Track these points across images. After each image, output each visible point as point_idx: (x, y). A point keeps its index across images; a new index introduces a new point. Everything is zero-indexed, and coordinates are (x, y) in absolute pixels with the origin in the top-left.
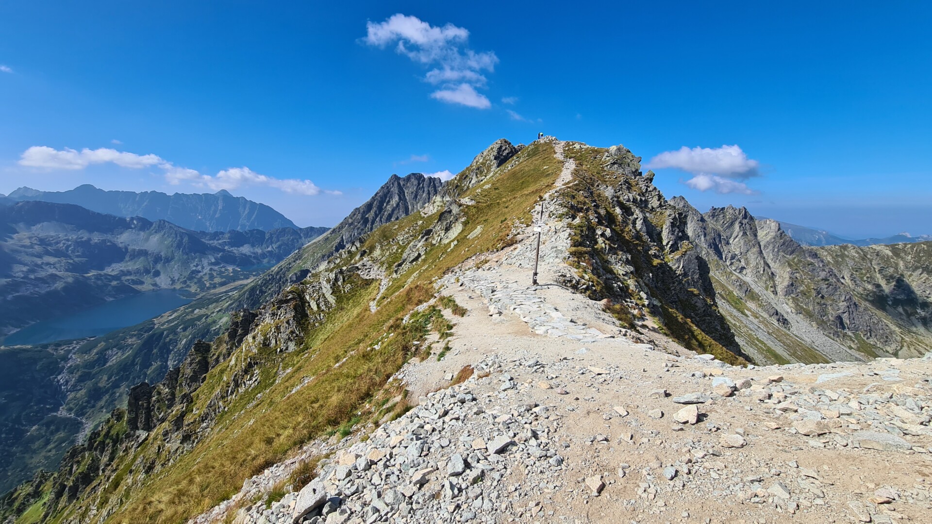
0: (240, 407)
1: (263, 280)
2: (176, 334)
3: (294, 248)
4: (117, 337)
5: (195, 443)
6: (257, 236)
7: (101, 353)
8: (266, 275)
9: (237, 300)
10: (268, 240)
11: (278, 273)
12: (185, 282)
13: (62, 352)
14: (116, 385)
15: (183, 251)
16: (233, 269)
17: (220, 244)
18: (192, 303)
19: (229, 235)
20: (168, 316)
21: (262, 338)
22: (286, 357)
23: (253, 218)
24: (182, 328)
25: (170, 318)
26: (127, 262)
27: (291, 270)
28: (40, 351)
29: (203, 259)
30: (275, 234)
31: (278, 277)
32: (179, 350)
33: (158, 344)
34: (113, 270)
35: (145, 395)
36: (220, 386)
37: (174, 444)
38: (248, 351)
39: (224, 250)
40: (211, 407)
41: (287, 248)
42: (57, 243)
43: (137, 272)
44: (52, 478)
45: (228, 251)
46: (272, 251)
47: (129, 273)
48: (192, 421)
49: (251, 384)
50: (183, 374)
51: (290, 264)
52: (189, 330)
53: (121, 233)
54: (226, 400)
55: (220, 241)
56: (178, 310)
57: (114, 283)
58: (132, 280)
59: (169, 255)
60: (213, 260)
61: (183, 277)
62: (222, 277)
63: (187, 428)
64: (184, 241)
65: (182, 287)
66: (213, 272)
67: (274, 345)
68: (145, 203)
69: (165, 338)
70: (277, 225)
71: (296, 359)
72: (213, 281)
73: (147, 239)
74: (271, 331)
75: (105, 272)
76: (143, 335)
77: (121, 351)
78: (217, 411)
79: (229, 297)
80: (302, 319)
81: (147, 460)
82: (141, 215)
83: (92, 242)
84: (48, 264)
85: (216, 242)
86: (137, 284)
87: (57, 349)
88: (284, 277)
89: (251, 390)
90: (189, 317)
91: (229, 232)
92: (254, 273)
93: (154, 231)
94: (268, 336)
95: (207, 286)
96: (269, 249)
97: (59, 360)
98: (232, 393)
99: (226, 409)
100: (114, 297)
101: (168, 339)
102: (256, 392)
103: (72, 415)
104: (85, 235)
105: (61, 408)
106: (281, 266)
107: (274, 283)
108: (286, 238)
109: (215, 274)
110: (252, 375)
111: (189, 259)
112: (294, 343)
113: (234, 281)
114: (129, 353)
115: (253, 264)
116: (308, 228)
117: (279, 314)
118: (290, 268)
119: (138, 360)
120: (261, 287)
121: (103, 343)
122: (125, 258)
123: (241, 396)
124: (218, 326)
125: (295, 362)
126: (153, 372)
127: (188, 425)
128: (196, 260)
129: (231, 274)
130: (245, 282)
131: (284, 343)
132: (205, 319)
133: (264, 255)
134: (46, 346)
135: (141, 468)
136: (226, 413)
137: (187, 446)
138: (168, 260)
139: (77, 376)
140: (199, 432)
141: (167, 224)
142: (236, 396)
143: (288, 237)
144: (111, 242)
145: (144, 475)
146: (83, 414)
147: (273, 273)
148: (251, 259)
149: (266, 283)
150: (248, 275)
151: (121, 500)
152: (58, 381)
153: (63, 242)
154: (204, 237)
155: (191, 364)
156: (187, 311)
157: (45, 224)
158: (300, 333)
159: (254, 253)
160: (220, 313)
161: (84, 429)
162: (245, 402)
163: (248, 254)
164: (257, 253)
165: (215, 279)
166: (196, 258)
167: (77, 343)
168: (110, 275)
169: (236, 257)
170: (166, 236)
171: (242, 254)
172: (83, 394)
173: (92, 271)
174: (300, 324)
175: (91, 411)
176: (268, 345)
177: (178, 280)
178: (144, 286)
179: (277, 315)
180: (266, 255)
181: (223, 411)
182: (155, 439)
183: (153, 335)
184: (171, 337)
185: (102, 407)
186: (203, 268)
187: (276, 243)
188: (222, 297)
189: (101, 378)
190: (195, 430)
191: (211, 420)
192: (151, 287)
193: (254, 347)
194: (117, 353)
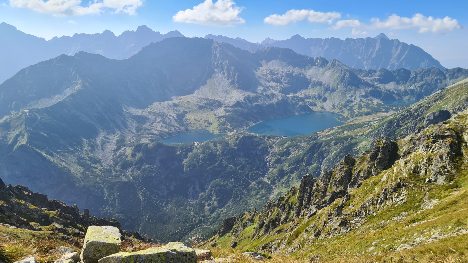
0: (386, 217)
1: (402, 115)
2: (329, 146)
3: (436, 88)
4: (297, 140)
5: (348, 230)
6: (403, 74)
7: (288, 148)
8: (405, 111)
9: (376, 129)
10: (412, 79)
11: (416, 110)
12: (341, 108)
13: (270, 142)
14: (292, 172)
15: (344, 84)
16: (378, 103)
17: (371, 81)
18: (343, 125)
19: (380, 73)
20: (327, 132)
21: (414, 165)
22: (433, 188)
23: (402, 59)
24: (334, 143)
25: (328, 134)
26: (309, 89)
27: (430, 109)
28: (262, 139)
29: (356, 92)
30: (420, 73)
31: (416, 114)
32: (329, 158)
33: (318, 151)
34: (301, 94)
35: (310, 184)
36: (372, 195)
37: (334, 224)
38: (399, 173)
39: (373, 86)
40: (363, 208)
41: (429, 87)
42: (278, 74)
43: (314, 97)
44: (259, 215)
45: (377, 87)
46: (414, 90)
47: (309, 97)
48: (349, 213)
49: (398, 202)
50: (334, 177)
51: (430, 103)
52: (338, 145)
53: (310, 69)
54: (375, 206)
55: (372, 78)
56: (334, 129)
57: (301, 103)
58: (310, 102)
59: (335, 86)
60: (364, 93)
61: (340, 104)
62: (368, 108)
63: (345, 217)
64: (346, 76)
65: (339, 112)
66: (362, 103)
67: (424, 174)
68: (326, 47)
69: (322, 148)
70: (424, 65)
71: (443, 193)
72: (360, 110)
73: (323, 74)
74: (423, 161)
75: (297, 95)
76: (310, 142)
77: (297, 150)
78: (367, 212)
79: (371, 125)
80: (456, 157)
81: (317, 227)
82: (322, 56)
83: (293, 74)
84: (272, 87)
85: (368, 78)
86: (312, 106)
87: (268, 140)
88: (421, 115)
89: (397, 206)
90: (340, 136)
91: (380, 70)
92: (394, 108)
93: (328, 68)
94: (419, 165)
95: (356, 114)
96: (412, 87)
97: (268, 147)
98: (381, 203)
99: (374, 214)
100: (299, 113)
101: (324, 149)
102: (402, 209)
103: (269, 182)
104: (291, 69)
105: (265, 176)
106: (421, 104)
107: (411, 119)
108: (429, 78)
109: (363, 105)
110: (400, 194)
111: (347, 91)
112: (444, 177)
113: (377, 112)
114: (301, 152)
115: (395, 100)
116: (455, 69)
117: (433, 147)
118: (429, 107)
119: (306, 159)
120: (399, 121)
121: (289, 142)
122: (309, 86)
123: (388, 208)
124: (358, 147)
125: (443, 196)
126: (312, 169)
127: (346, 215)
128: (352, 92)
129: (375, 107)
130: (385, 114)
131: (434, 175)
132: (350, 139)
133: (405, 93)
134: (264, 137)
135: (313, 231)
136: (374, 217)
137: (343, 230)
138: (333, 90)
139: (275, 159)
140: (352, 223)
141: (337, 63)
142: (384, 206)
143: (433, 77)
144: (303, 75)
145: (314, 237)
146: (274, 184)
147: (412, 110)
148: (394, 95)
149: (404, 118)
150: (389, 109)
151: (300, 246)
152: (266, 160)
153: (280, 73)
154: (360, 73)
155: (340, 171)
156: (339, 130)
157: (274, 61)
158: (451, 170)
159: (398, 90)
160: (362, 137)
161: (273, 193)
162: (391, 214)
163: (392, 90)
164: (400, 90)
165: (362, 109)
166: (351, 90)
167: (278, 139)
168: (299, 98)
169: (382, 92)
170: (335, 72)
171: (387, 90)
172: (276, 171)
173: (291, 93)
174: (453, 161)
175: (278, 183)
176: (418, 173)
177: (337, 106)
178: (316, 107)
179: (431, 148)
180: (408, 92)
181: (372, 215)
182: (321, 216)
183: (316, 143)
184: (326, 147)
185: (283, 183)
186: (355, 99)
187: (420, 82)
188: (365, 124)
189: (285, 164)
190: (350, 221)
191: (362, 218)
192: (320, 109)
193: (404, 171)
194: (295, 150)
